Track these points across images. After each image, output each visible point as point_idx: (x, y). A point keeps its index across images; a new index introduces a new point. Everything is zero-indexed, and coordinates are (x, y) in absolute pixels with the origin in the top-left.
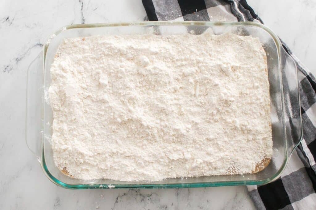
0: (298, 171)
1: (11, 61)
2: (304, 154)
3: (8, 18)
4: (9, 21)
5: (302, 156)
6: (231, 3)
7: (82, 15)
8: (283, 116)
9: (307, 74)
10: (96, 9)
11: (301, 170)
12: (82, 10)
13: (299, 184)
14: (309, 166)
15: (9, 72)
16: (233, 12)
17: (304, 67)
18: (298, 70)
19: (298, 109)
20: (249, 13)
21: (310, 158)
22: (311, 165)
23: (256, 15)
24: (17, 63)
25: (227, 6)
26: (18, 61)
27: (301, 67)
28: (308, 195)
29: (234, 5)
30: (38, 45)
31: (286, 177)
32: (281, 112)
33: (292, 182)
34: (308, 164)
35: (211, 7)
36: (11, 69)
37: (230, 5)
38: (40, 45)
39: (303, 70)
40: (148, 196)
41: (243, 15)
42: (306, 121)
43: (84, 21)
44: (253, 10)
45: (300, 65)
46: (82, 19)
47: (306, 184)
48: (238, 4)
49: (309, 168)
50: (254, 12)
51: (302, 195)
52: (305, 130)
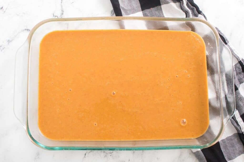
0: (232, 136)
1: (3, 42)
2: (237, 122)
3: (2, 8)
4: (3, 10)
5: (235, 124)
6: (181, 1)
7: (62, 6)
8: (220, 94)
9: (240, 60)
10: (73, 2)
11: (234, 135)
12: (61, 3)
13: (233, 146)
14: (241, 132)
15: (2, 51)
16: (182, 8)
17: (238, 54)
18: (233, 56)
19: (232, 88)
20: (195, 9)
21: (241, 126)
22: (243, 131)
23: (200, 11)
24: (8, 44)
25: (178, 4)
26: (9, 42)
27: (236, 53)
28: (240, 155)
29: (183, 3)
30: (26, 30)
31: (222, 140)
32: (219, 90)
33: (227, 144)
34: (240, 130)
35: (165, 4)
36: (4, 49)
37: (180, 3)
38: (28, 30)
39: (237, 56)
40: (110, 153)
41: (190, 11)
42: (239, 96)
43: (63, 12)
44: (198, 7)
45: (235, 52)
46: (62, 10)
47: (238, 146)
48: (186, 2)
49: (241, 134)
50: (199, 9)
51: (235, 155)
52: (238, 104)
